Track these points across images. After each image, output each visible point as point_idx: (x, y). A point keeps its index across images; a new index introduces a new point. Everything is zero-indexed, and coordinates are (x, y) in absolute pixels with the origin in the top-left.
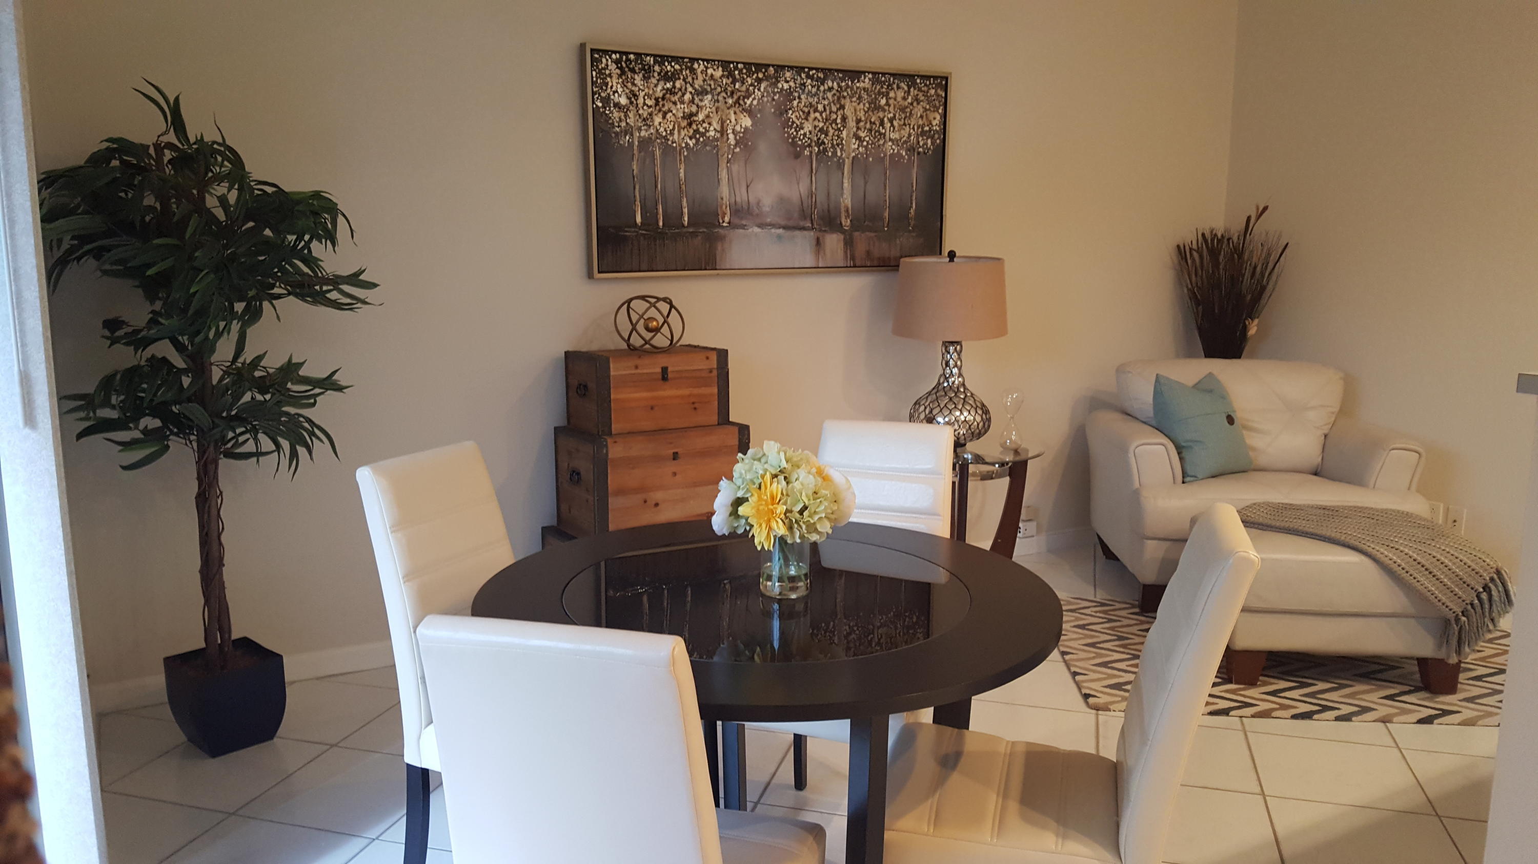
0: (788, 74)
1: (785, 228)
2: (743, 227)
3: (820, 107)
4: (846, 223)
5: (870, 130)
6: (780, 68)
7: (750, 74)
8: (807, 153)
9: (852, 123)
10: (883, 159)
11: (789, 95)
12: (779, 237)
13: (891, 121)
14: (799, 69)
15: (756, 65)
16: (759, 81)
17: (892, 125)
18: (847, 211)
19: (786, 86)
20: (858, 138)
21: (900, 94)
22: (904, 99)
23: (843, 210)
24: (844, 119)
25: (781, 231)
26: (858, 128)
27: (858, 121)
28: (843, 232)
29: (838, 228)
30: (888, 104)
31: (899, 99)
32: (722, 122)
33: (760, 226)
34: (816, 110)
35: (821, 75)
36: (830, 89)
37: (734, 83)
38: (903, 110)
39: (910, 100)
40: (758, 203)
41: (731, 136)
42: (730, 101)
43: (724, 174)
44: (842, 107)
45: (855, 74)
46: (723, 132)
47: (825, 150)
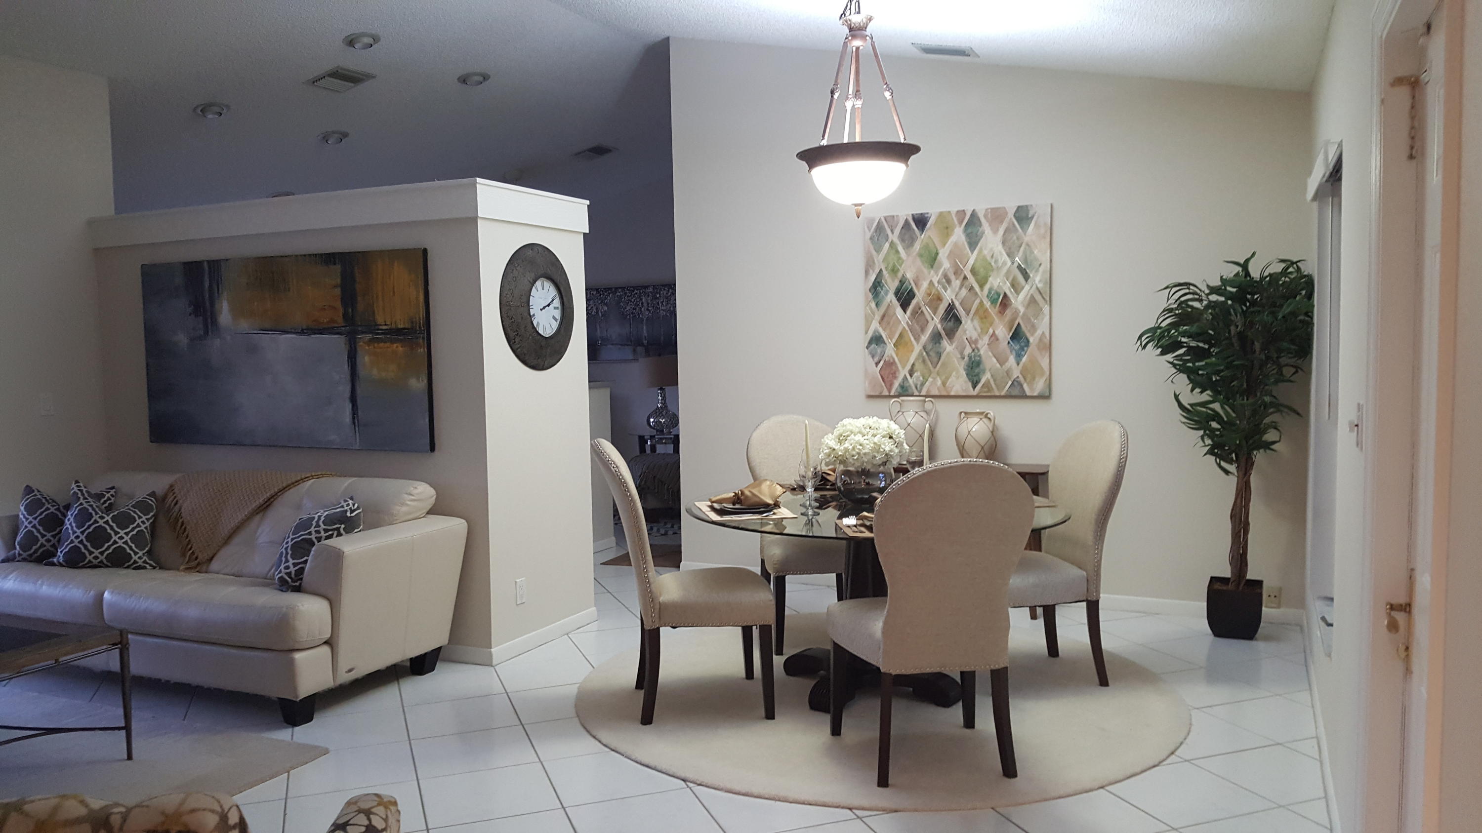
0: (620, 290)
1: (621, 345)
2: (606, 345)
3: (633, 300)
4: (645, 342)
5: (653, 307)
6: (617, 289)
7: (606, 292)
8: (628, 317)
9: (645, 305)
10: (659, 318)
11: (620, 297)
12: (619, 349)
13: (662, 302)
14: (623, 288)
15: (608, 288)
16: (609, 294)
17: (662, 304)
18: (645, 337)
19: (619, 294)
20: (648, 310)
21: (665, 292)
22: (667, 294)
23: (644, 337)
24: (642, 303)
25: (620, 346)
26: (648, 307)
27: (648, 304)
28: (644, 346)
29: (641, 344)
30: (660, 296)
31: (665, 294)
32: (597, 309)
33: (612, 344)
34: (631, 302)
35: (632, 289)
36: (636, 293)
37: (600, 295)
38: (667, 298)
39: (669, 294)
40: (611, 336)
41: (600, 314)
42: (599, 302)
43: (598, 327)
44: (642, 299)
45: (646, 287)
46: (597, 312)
47: (635, 316)
